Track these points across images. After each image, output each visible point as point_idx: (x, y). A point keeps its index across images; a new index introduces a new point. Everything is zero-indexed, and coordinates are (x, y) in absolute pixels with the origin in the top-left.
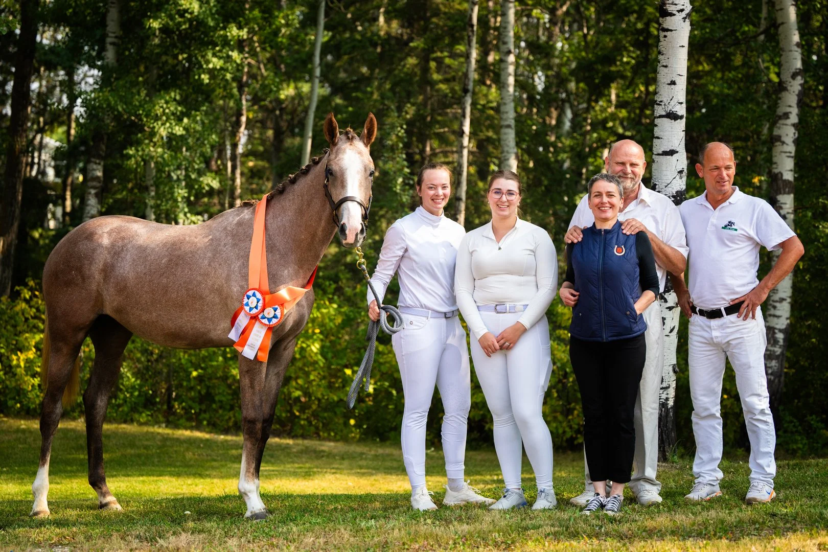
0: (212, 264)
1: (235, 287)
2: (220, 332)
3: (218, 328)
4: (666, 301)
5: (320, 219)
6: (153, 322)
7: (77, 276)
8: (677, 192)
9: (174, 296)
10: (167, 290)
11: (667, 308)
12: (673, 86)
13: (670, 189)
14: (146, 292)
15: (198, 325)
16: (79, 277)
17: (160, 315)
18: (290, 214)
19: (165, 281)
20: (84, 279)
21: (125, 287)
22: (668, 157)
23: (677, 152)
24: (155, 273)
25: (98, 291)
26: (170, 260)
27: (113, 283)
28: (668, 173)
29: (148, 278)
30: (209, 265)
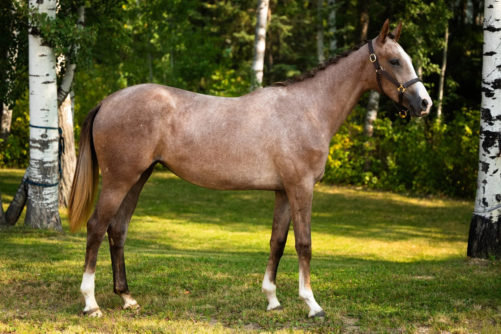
0: (264, 129)
1: (286, 147)
2: (262, 180)
3: (263, 177)
4: (489, 153)
5: (350, 96)
6: (213, 171)
7: (144, 128)
8: (495, 80)
9: (234, 152)
10: (228, 148)
11: (490, 157)
12: (491, 9)
13: (491, 78)
14: (210, 148)
15: (248, 175)
16: (146, 129)
17: (220, 166)
18: (322, 92)
19: (226, 140)
20: (150, 131)
21: (192, 142)
22: (489, 57)
23: (496, 53)
24: (217, 133)
25: (162, 140)
26: (229, 124)
27: (181, 137)
28: (489, 67)
29: (212, 137)
30: (262, 130)
